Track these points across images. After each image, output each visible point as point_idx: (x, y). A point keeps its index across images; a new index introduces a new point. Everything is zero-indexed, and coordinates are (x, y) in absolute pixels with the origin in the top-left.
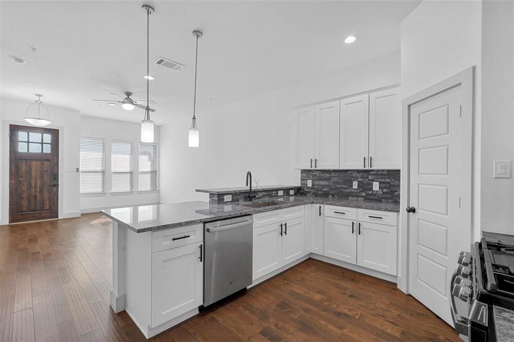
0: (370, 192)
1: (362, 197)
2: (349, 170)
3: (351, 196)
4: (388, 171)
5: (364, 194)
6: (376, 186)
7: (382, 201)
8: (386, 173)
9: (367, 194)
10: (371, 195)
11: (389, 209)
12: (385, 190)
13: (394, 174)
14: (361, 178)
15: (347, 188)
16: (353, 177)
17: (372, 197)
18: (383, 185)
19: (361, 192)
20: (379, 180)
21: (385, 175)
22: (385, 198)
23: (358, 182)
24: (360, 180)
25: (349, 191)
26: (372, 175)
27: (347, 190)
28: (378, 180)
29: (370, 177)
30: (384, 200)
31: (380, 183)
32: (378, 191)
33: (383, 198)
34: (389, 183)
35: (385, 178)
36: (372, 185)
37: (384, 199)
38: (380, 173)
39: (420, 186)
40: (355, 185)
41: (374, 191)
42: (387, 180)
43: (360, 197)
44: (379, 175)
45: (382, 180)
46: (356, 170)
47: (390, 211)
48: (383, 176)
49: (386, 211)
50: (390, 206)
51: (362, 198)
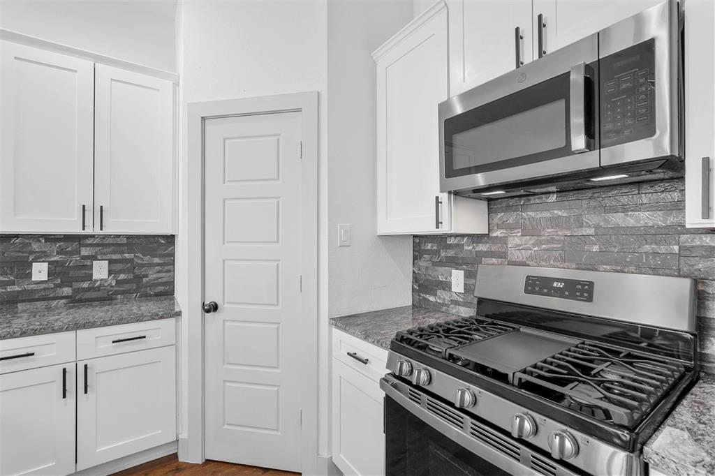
0: (86, 285)
1: (63, 298)
2: (17, 236)
3: (23, 301)
4: (129, 237)
5: (67, 291)
6: (100, 271)
7: (116, 299)
8: (125, 241)
9: (76, 291)
10: (88, 290)
11: (161, 313)
12: (122, 277)
13: (141, 244)
14: (58, 253)
15: (13, 283)
16: (32, 252)
17: (88, 295)
18: (119, 266)
19: (57, 286)
20: (109, 256)
21: (122, 245)
22: (123, 293)
23: (50, 263)
24: (57, 258)
25: (17, 288)
26: (92, 245)
27: (9, 289)
28: (104, 257)
29: (85, 252)
30: (119, 297)
31: (111, 262)
32: (106, 280)
33: (116, 293)
34: (131, 261)
35: (122, 252)
36: (91, 267)
37: (121, 294)
38: (110, 241)
39: (226, 262)
40: (40, 272)
41: (96, 281)
42: (126, 255)
43: (55, 298)
44: (109, 245)
45: (114, 257)
46: (42, 236)
47: (162, 317)
48: (117, 249)
49: (153, 319)
50: (150, 307)
51: (63, 301)
